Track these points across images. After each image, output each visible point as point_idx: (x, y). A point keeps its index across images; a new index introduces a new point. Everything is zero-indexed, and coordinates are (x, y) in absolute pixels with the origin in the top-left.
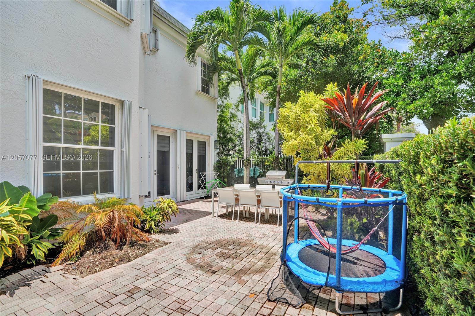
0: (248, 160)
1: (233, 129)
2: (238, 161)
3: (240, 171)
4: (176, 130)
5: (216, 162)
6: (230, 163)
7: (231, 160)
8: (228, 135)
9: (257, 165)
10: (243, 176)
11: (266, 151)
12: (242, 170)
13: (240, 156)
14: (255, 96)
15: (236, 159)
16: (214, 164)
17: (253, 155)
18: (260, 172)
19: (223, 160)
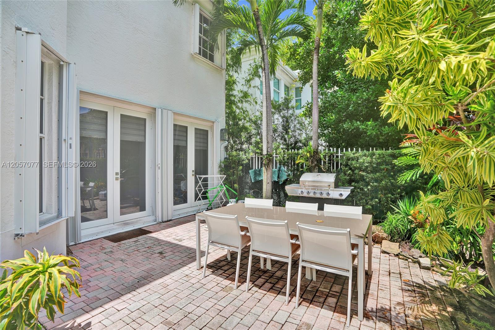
0: (269, 155)
1: (246, 113)
2: (255, 157)
3: (258, 173)
4: (155, 109)
5: (223, 160)
6: (243, 160)
7: (244, 157)
8: (240, 122)
9: (282, 163)
10: (262, 180)
11: (296, 143)
12: (260, 171)
13: (258, 151)
14: (277, 69)
15: (252, 154)
16: (221, 162)
17: (276, 150)
18: (289, 175)
19: (233, 156)
